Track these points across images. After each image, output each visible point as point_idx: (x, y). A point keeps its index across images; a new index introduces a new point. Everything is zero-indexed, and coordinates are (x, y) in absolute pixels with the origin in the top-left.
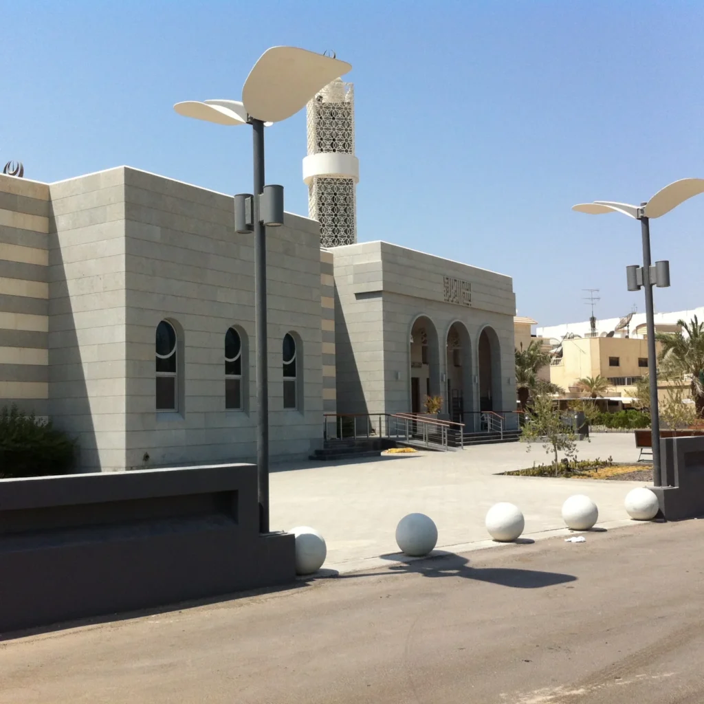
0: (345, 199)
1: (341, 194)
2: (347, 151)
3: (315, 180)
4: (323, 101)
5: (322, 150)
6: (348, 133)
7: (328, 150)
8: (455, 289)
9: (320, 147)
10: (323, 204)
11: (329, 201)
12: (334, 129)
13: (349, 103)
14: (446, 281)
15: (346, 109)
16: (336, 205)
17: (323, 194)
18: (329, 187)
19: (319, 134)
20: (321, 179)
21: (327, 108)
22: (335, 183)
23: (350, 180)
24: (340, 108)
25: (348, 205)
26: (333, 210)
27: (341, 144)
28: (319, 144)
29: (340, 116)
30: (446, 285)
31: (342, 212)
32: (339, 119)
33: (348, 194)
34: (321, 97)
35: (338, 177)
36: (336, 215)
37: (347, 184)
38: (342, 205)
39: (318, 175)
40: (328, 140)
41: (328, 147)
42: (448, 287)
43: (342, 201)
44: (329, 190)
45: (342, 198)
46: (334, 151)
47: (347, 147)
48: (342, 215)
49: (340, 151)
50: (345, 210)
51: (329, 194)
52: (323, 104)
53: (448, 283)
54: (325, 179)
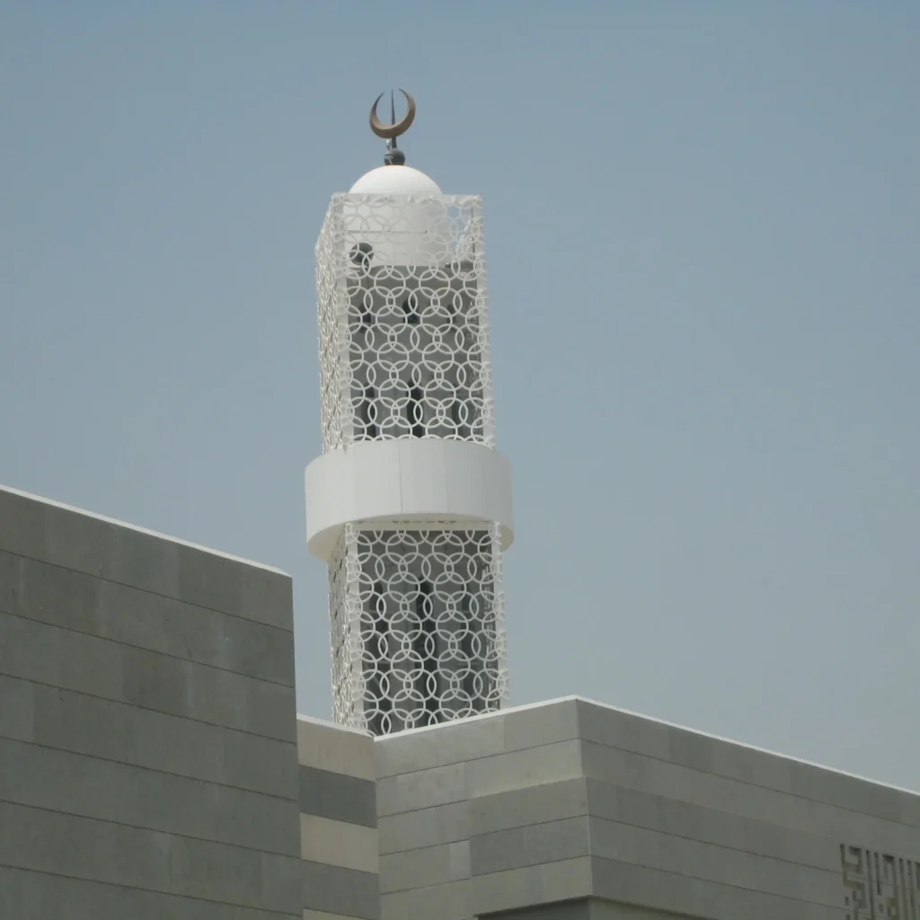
0: (464, 605)
1: (449, 587)
2: (464, 432)
3: (352, 540)
4: (373, 263)
5: (373, 432)
6: (470, 405)
7: (396, 432)
8: (888, 892)
9: (368, 421)
10: (382, 627)
11: (405, 614)
12: (416, 357)
13: (467, 266)
14: (852, 859)
15: (457, 284)
16: (429, 626)
17: (380, 588)
18: (402, 561)
19: (360, 374)
20: (371, 536)
21: (390, 283)
22: (425, 549)
23: (479, 534)
24: (434, 284)
25: (474, 626)
26: (418, 645)
27: (441, 406)
28: (363, 412)
29: (436, 309)
30: (852, 876)
31: (454, 653)
32: (436, 321)
33: (472, 588)
34: (366, 248)
35: (436, 528)
36: (431, 665)
37: (471, 549)
38: (451, 626)
39: (360, 522)
40: (395, 394)
41: (396, 419)
42: (860, 886)
43: (452, 614)
44: (403, 575)
45: (451, 599)
46: (419, 432)
47: (463, 419)
48: (454, 665)
49: (442, 432)
50: (465, 645)
51: (404, 588)
52: (374, 271)
53: (858, 869)
54: (387, 535)
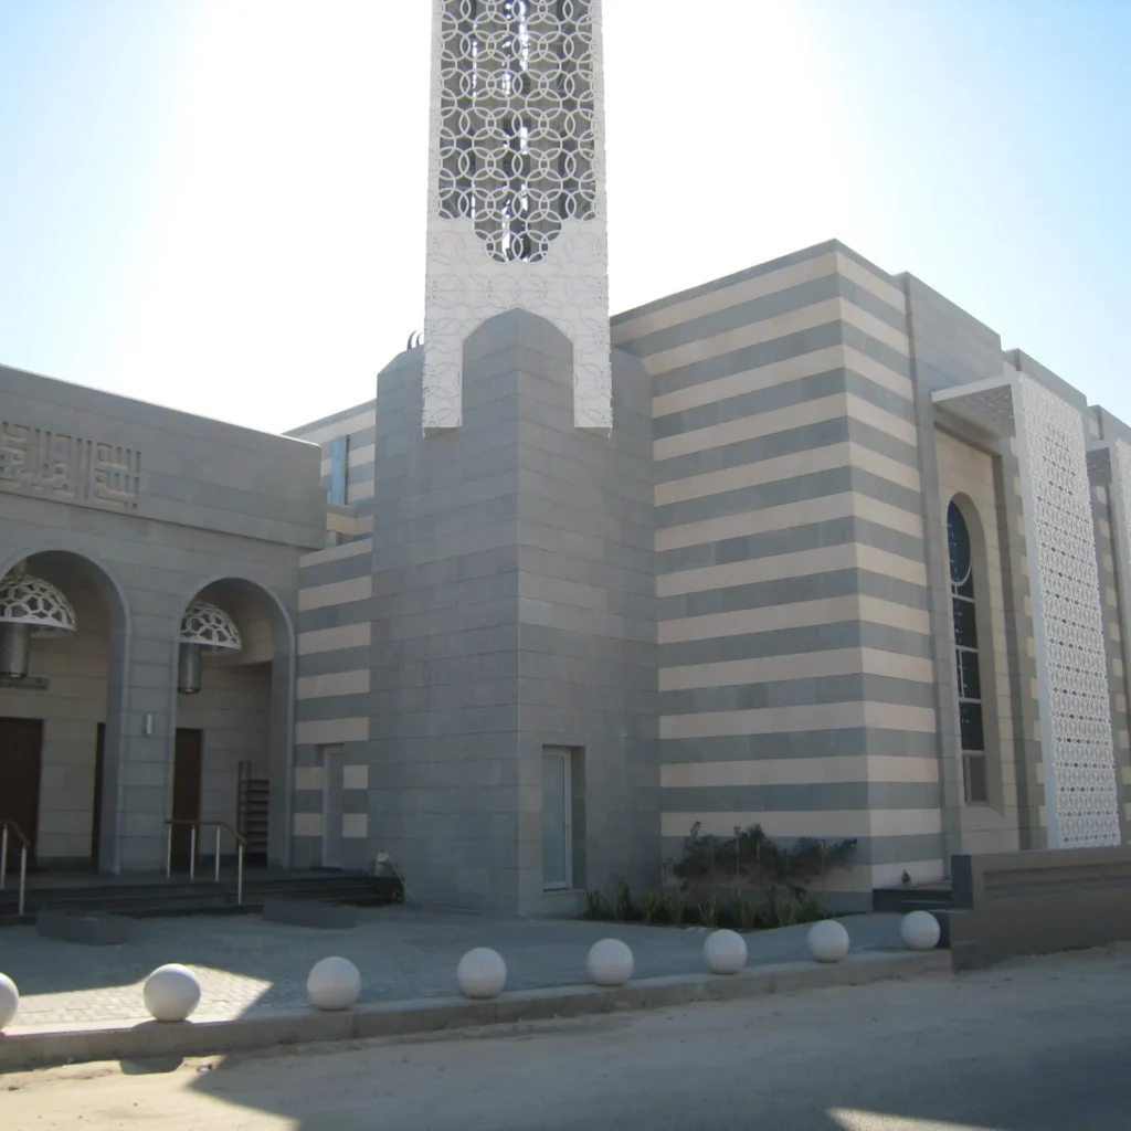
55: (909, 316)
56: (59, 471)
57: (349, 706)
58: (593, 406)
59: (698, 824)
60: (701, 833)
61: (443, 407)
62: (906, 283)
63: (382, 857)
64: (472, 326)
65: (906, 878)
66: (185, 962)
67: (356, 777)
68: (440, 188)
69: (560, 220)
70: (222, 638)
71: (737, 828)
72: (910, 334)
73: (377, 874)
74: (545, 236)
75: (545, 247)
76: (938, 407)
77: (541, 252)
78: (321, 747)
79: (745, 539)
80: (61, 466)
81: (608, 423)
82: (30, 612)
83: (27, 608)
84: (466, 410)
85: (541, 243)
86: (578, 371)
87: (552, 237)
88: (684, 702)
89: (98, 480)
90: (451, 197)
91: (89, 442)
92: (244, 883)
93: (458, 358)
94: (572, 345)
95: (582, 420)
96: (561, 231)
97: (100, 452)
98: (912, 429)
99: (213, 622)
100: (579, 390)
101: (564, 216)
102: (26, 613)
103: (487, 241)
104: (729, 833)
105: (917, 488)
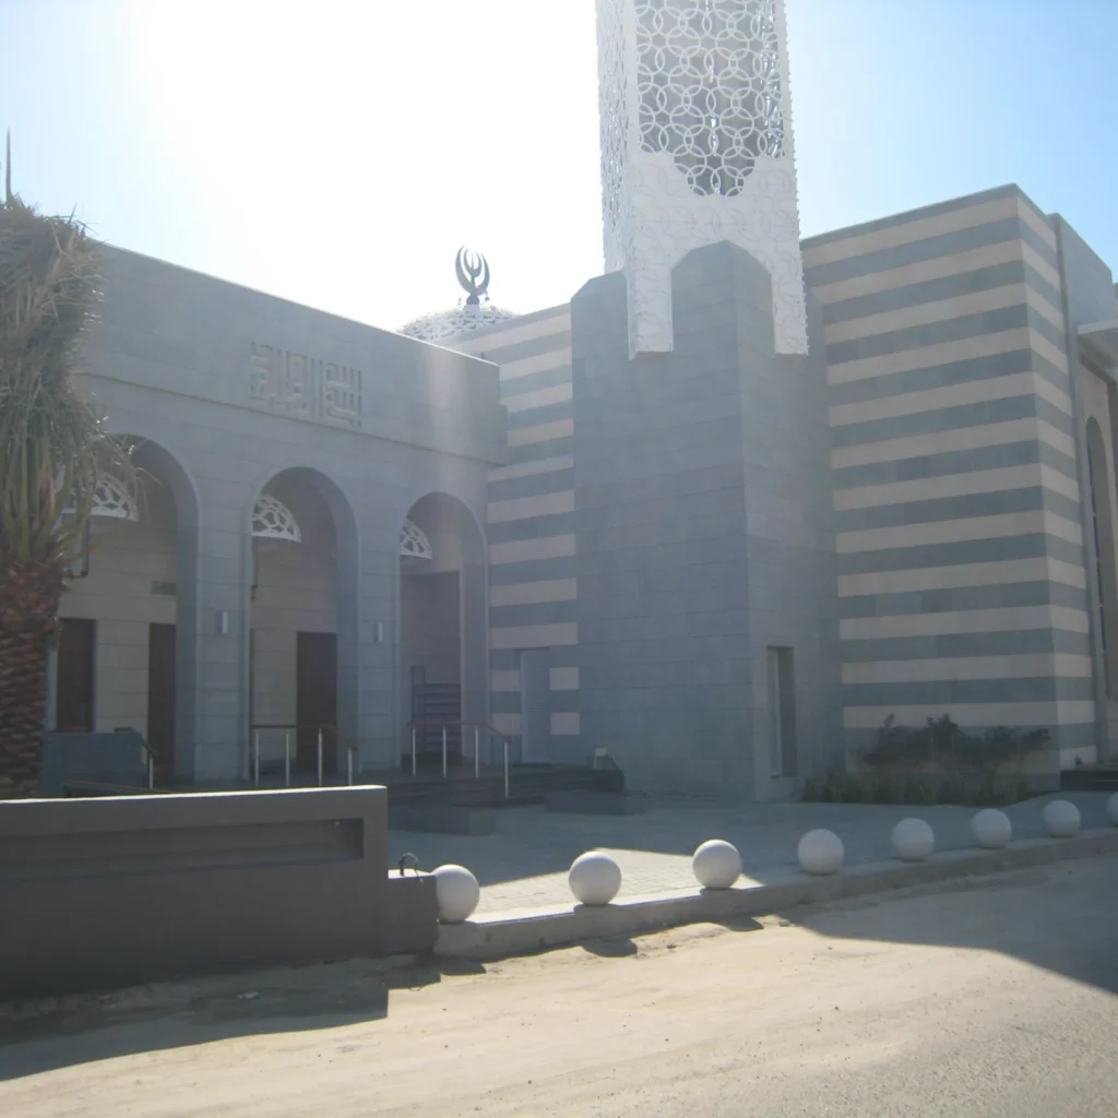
55: (1060, 254)
56: (297, 390)
57: (556, 612)
58: (791, 334)
59: (892, 716)
60: (895, 724)
61: (653, 331)
62: (1056, 222)
63: (600, 752)
64: (677, 256)
65: (1078, 762)
66: (590, 849)
67: (565, 679)
68: (641, 123)
69: (753, 157)
70: (421, 550)
71: (930, 719)
72: (1061, 271)
73: (595, 768)
74: (740, 172)
75: (741, 183)
76: (1081, 339)
77: (737, 187)
78: (518, 651)
79: (926, 458)
80: (299, 385)
81: (804, 349)
82: (270, 526)
83: (266, 522)
84: (677, 335)
85: (737, 179)
86: (776, 300)
87: (746, 173)
88: (865, 606)
89: (329, 398)
90: (651, 132)
91: (321, 362)
92: (509, 777)
93: (666, 286)
94: (770, 276)
95: (783, 347)
96: (755, 168)
97: (328, 372)
98: (1065, 358)
99: (413, 535)
100: (778, 319)
101: (757, 153)
102: (265, 527)
103: (687, 175)
104: (921, 723)
105: (1070, 414)
